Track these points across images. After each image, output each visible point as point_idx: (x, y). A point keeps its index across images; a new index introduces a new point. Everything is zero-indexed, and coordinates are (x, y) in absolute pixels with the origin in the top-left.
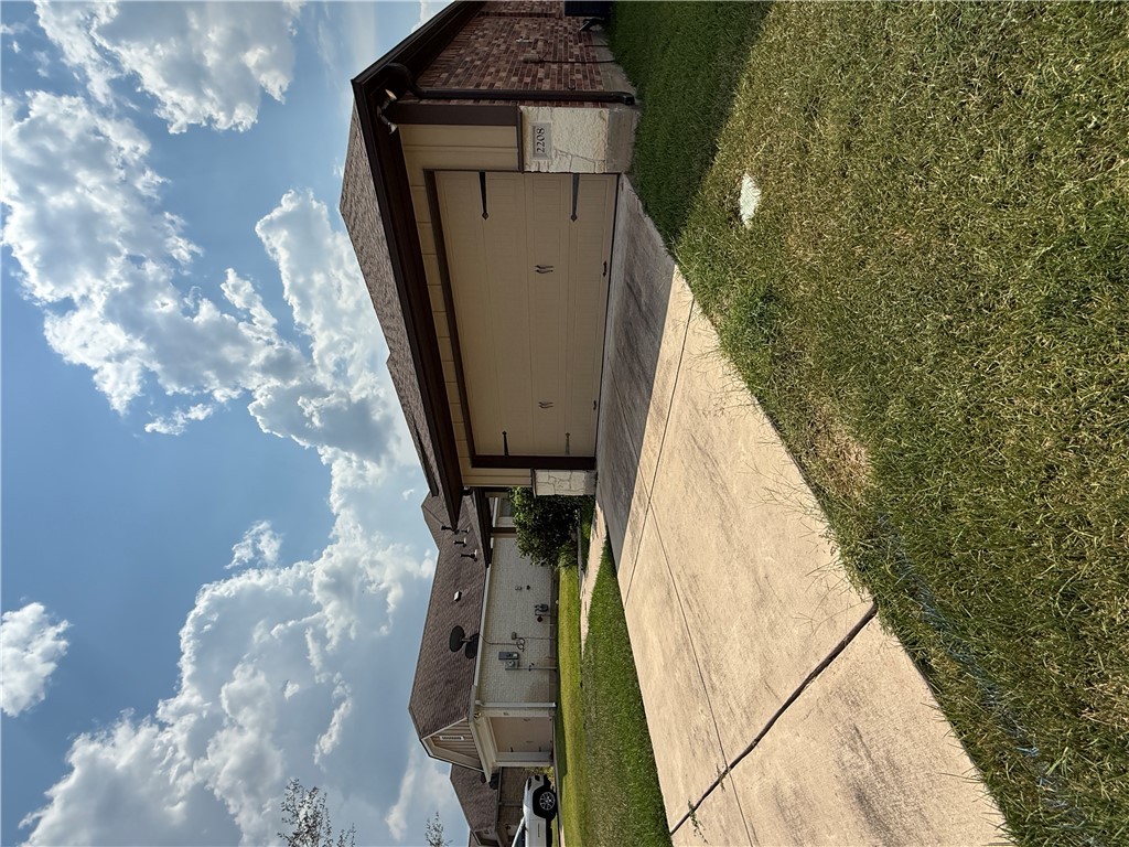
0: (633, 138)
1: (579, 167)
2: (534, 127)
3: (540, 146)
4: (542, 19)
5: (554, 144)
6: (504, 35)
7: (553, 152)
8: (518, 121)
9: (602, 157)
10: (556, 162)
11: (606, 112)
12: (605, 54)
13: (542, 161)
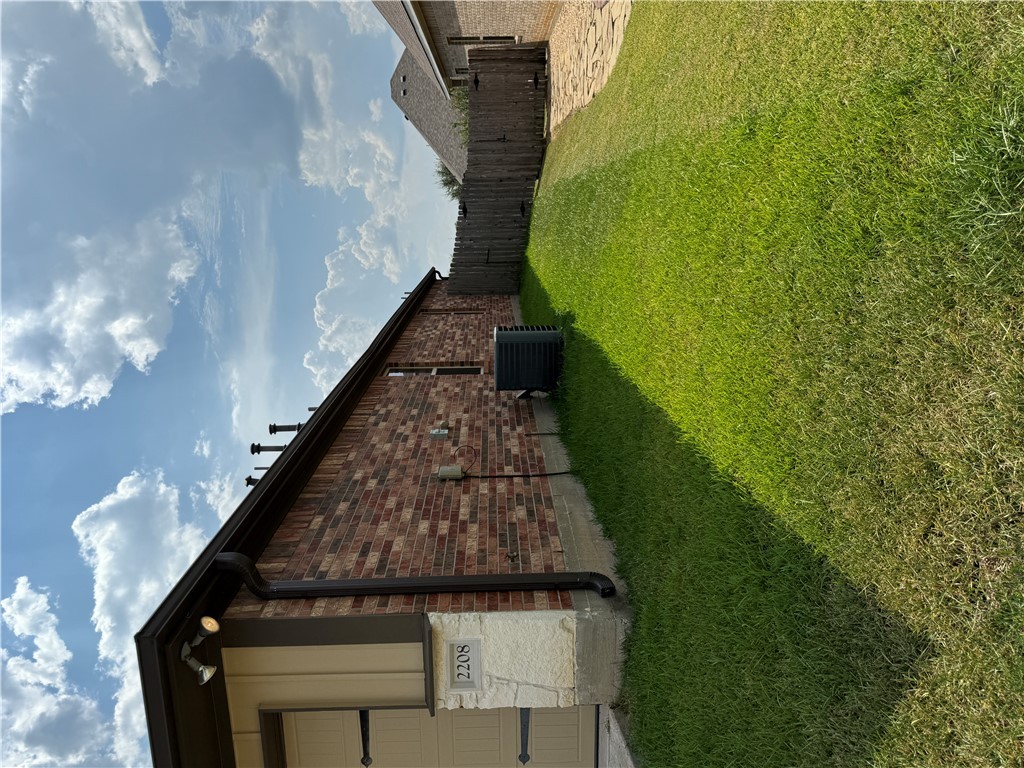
0: (621, 657)
1: (532, 700)
2: (452, 646)
3: (463, 670)
4: (465, 378)
5: (486, 667)
6: (415, 412)
7: (485, 680)
8: (425, 636)
9: (569, 682)
10: (489, 694)
11: (570, 616)
12: (556, 456)
13: (466, 693)
